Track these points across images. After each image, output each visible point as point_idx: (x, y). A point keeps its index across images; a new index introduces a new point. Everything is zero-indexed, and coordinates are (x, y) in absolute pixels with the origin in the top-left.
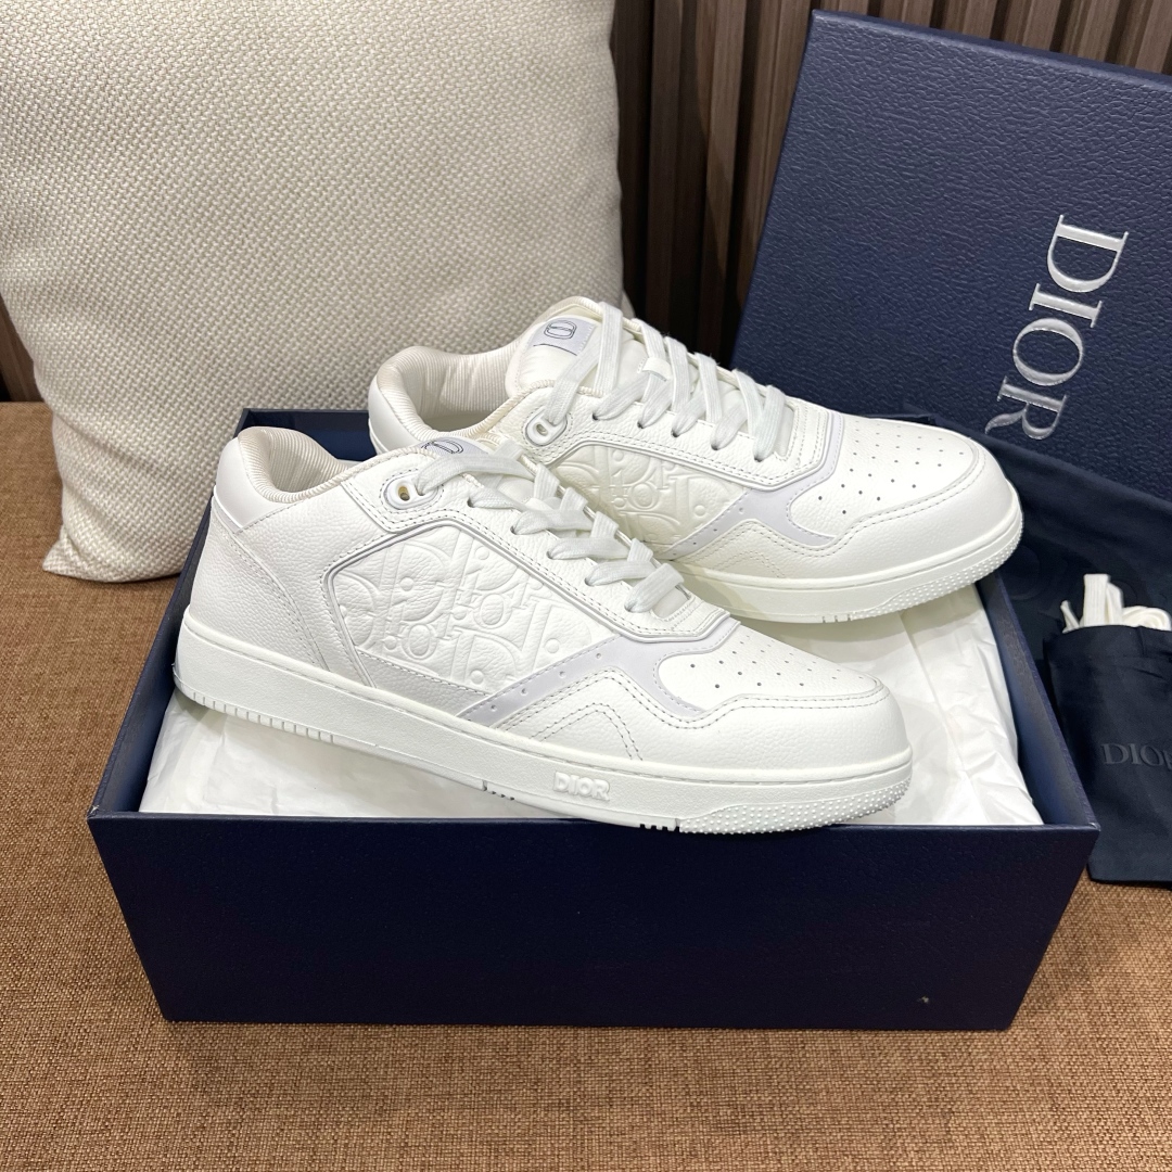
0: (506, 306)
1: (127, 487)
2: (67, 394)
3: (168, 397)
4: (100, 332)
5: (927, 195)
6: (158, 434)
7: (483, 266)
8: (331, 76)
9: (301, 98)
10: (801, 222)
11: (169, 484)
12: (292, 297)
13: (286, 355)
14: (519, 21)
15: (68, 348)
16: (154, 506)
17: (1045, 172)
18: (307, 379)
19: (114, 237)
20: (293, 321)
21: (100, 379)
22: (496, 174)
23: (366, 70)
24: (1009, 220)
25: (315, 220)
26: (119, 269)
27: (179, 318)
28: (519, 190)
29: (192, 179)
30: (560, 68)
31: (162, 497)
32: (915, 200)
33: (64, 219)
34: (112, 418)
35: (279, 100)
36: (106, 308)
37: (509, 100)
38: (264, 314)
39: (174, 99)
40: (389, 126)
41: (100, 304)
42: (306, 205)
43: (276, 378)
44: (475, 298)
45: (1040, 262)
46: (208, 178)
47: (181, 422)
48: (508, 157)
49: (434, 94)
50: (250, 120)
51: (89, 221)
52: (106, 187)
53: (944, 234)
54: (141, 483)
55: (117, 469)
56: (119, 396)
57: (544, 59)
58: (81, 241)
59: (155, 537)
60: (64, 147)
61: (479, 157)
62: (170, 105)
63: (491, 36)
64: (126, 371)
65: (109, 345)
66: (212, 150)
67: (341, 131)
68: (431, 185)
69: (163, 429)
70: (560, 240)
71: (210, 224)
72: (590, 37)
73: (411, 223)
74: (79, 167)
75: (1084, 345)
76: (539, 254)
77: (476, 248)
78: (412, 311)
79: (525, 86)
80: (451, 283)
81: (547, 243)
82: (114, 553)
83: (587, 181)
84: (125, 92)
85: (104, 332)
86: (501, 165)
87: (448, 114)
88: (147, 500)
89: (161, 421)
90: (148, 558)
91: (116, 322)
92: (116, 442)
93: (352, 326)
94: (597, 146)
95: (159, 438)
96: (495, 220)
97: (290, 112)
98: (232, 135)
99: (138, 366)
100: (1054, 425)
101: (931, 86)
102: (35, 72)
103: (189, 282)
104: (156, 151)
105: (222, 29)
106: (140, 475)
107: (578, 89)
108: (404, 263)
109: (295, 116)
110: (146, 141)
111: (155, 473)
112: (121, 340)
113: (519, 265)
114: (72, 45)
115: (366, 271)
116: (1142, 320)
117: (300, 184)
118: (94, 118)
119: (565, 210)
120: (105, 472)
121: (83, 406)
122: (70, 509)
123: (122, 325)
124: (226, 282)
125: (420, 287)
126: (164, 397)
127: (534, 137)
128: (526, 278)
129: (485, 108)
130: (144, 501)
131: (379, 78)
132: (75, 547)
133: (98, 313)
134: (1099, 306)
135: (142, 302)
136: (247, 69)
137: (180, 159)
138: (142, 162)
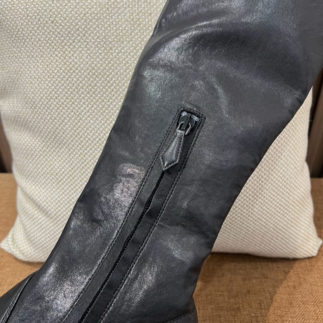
1: (37, 219)
3: (62, 179)
6: (54, 197)
11: (55, 222)
15: (21, 149)
16: (46, 231)
19: (46, 97)
21: (33, 165)
26: (47, 113)
29: (88, 71)
31: (50, 227)
33: (26, 86)
35: (139, 34)
36: (39, 132)
39: (86, 29)
41: (37, 129)
46: (96, 71)
47: (66, 193)
50: (122, 43)
51: (36, 88)
52: (46, 72)
54: (43, 219)
55: (35, 209)
58: (31, 97)
59: (45, 245)
60: (31, 50)
62: (84, 32)
64: (45, 164)
65: (39, 150)
66: (100, 57)
69: (57, 195)
71: (94, 96)
74: (36, 61)
82: (27, 248)
84: (63, 24)
85: (37, 144)
89: (56, 191)
91: (43, 139)
92: (35, 197)
95: (54, 199)
98: (112, 50)
99: (51, 162)
102: (23, 12)
103: (79, 124)
104: (73, 55)
106: (43, 215)
110: (69, 49)
111: (49, 216)
112: (45, 148)
118: (47, 37)
120: (30, 209)
123: (46, 141)
124: (98, 126)
126: (60, 179)
130: (43, 227)
133: (36, 134)
135: (56, 131)
136: (125, 17)
137: (84, 61)
138: (65, 60)
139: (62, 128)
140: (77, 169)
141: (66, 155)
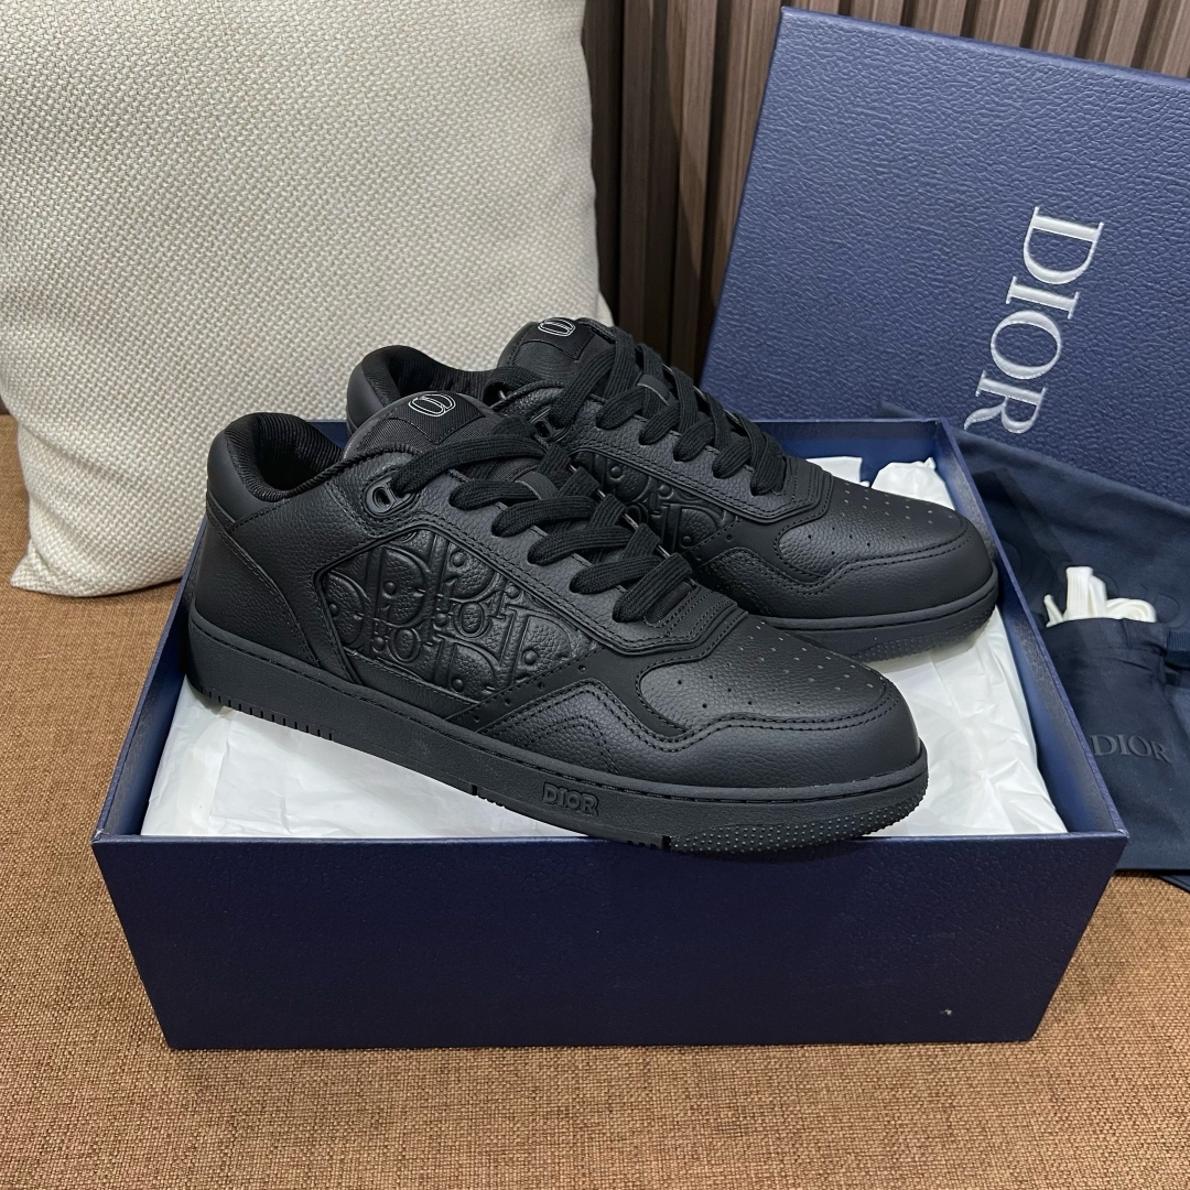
0: (482, 307)
1: (97, 499)
2: (33, 403)
3: (138, 404)
4: (66, 339)
5: (901, 190)
6: (128, 443)
7: (459, 266)
8: (299, 73)
9: (269, 96)
10: (774, 221)
11: (140, 495)
12: (264, 300)
13: (258, 359)
14: (490, 16)
15: (34, 357)
16: (125, 517)
17: (1019, 165)
18: (281, 383)
19: (79, 242)
20: (265, 325)
21: (67, 388)
22: (470, 172)
23: (335, 66)
24: (985, 213)
25: (285, 221)
26: (86, 274)
27: (149, 323)
28: (493, 189)
29: (158, 181)
30: (532, 65)
31: (133, 508)
32: (890, 195)
33: (27, 223)
34: (80, 427)
35: (246, 98)
36: (72, 315)
37: (482, 97)
38: (235, 318)
39: (139, 98)
40: (359, 123)
41: (66, 310)
42: (276, 206)
43: (249, 383)
44: (451, 298)
45: (1016, 255)
46: (175, 179)
47: (152, 431)
48: (481, 154)
49: (405, 90)
50: (218, 119)
51: (52, 224)
52: (70, 190)
53: (919, 229)
54: (111, 494)
55: (86, 481)
56: (87, 404)
57: (516, 55)
58: (45, 246)
59: (127, 549)
60: (26, 149)
61: (452, 155)
62: (135, 104)
63: (462, 32)
64: (94, 380)
65: (76, 353)
66: (178, 150)
67: (310, 129)
68: (404, 183)
69: (133, 438)
70: (536, 238)
71: (178, 227)
72: (561, 33)
73: (384, 223)
74: (41, 169)
75: (1062, 337)
76: (515, 253)
77: (450, 247)
78: (387, 313)
79: (498, 83)
80: (426, 284)
81: (522, 242)
82: (84, 567)
83: (562, 179)
84: (87, 91)
85: (71, 340)
86: (474, 163)
87: (420, 111)
88: (118, 511)
89: (131, 429)
90: (119, 571)
91: (83, 328)
92: (85, 453)
93: (326, 329)
94: (571, 144)
95: (129, 447)
96: (469, 219)
98: (200, 135)
99: (106, 374)
100: (1033, 418)
101: (903, 81)
103: (157, 287)
104: (120, 152)
105: (187, 25)
106: (109, 486)
107: (551, 85)
108: (378, 264)
109: (264, 115)
110: (110, 142)
111: (126, 484)
112: (88, 347)
113: (494, 264)
114: (31, 44)
115: (339, 272)
116: (1119, 310)
117: (269, 184)
118: (56, 119)
119: (540, 208)
120: (74, 483)
121: (50, 417)
122: (38, 521)
123: (89, 332)
124: (196, 286)
125: (395, 288)
126: (133, 405)
127: (507, 134)
128: (501, 277)
129: (457, 105)
130: (114, 512)
131: (349, 75)
132: (44, 562)
133: (64, 320)
134: (1076, 297)
135: (111, 307)
136: (213, 66)
137: (146, 160)
138: (106, 164)
139: (123, 300)
140: (168, 378)
141: (137, 353)
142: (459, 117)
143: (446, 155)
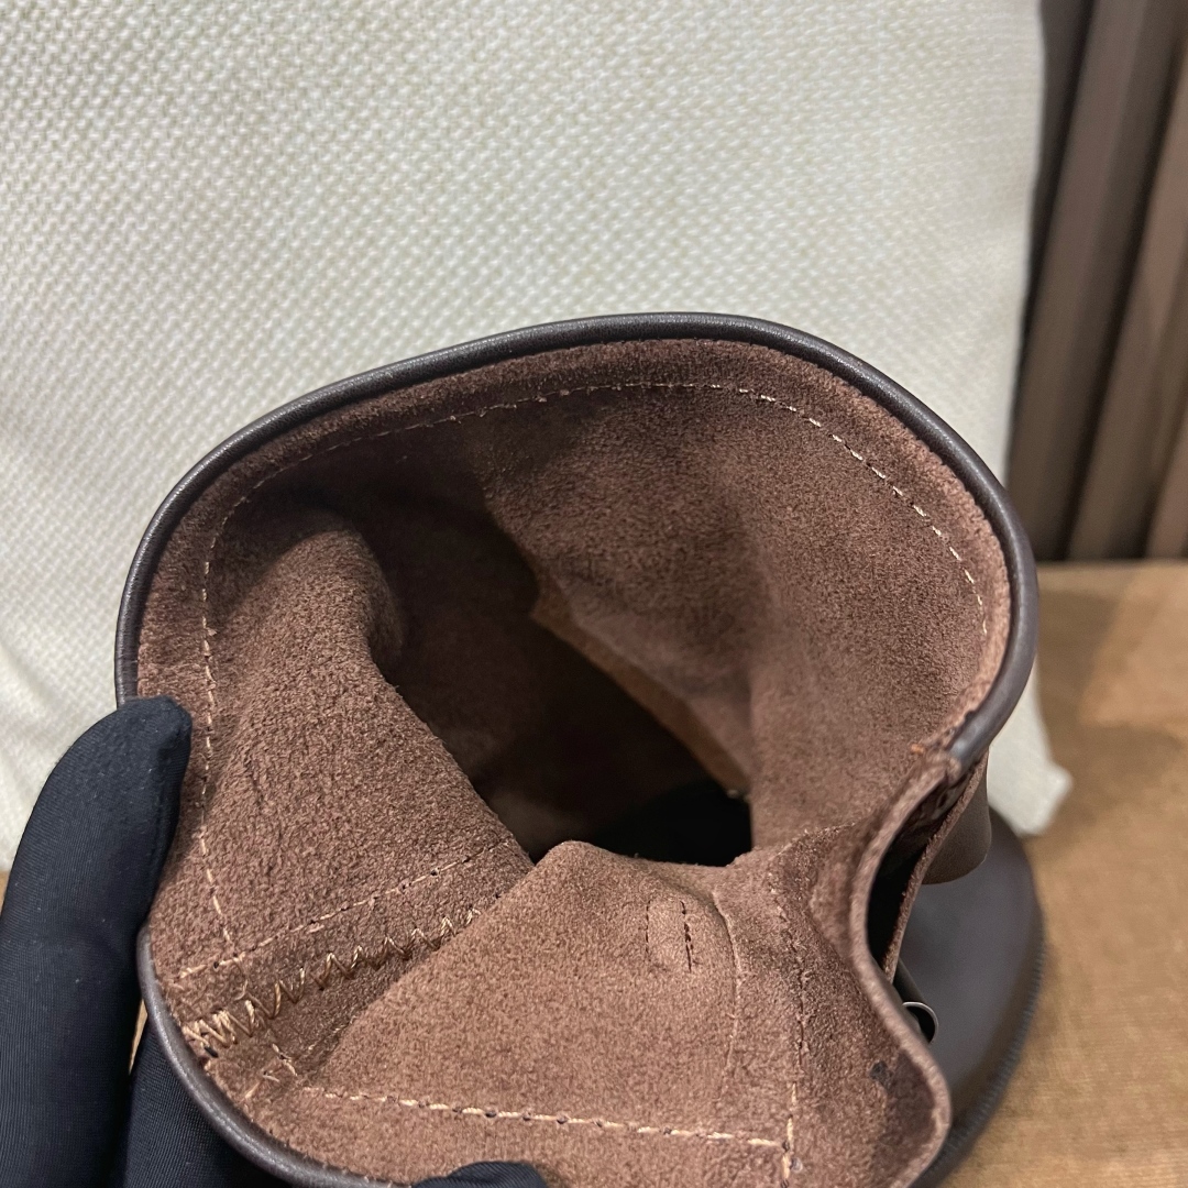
28: (833, 271)
29: (181, 206)
40: (583, 118)
42: (398, 272)
48: (821, 201)
61: (759, 195)
67: (482, 125)
68: (653, 244)
79: (875, 61)
87: (709, 102)
97: (385, 83)
98: (266, 124)
109: (394, 90)
117: (391, 231)
127: (877, 165)
129: (785, 98)
131: (574, 19)
138: (91, 166)
142: (787, 122)
143: (747, 196)
